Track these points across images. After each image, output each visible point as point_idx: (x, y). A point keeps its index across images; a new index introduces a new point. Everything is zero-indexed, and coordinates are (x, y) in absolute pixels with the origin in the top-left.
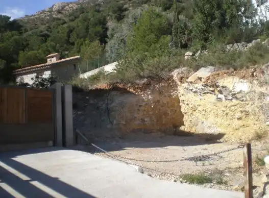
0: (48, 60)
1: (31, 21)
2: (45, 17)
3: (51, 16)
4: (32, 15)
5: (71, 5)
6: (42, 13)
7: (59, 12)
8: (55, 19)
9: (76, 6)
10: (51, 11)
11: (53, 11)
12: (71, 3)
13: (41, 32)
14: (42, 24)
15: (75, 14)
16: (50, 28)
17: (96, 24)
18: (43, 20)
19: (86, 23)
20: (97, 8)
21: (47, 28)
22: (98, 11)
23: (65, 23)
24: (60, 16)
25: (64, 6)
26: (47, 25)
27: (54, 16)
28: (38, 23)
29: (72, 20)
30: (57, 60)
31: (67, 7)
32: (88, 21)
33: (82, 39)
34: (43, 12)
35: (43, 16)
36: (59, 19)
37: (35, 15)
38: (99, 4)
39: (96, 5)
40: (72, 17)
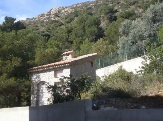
0: (64, 57)
1: (32, 23)
2: (45, 19)
3: (49, 18)
4: (33, 18)
5: (66, 10)
6: (41, 16)
7: (56, 15)
8: (53, 22)
9: (71, 10)
10: (49, 14)
11: (51, 15)
12: (66, 7)
13: (43, 32)
14: (42, 26)
15: (71, 17)
16: (50, 29)
17: (92, 25)
18: (43, 22)
19: (82, 24)
20: (89, 11)
21: (46, 29)
22: (91, 14)
23: (62, 24)
24: (57, 19)
25: (60, 10)
26: (47, 26)
27: (52, 19)
28: (39, 25)
29: (68, 22)
30: (73, 57)
31: (63, 11)
32: (84, 22)
33: (80, 38)
34: (43, 15)
35: (42, 19)
36: (57, 22)
37: (35, 18)
38: (90, 8)
39: (88, 9)
40: (68, 20)
